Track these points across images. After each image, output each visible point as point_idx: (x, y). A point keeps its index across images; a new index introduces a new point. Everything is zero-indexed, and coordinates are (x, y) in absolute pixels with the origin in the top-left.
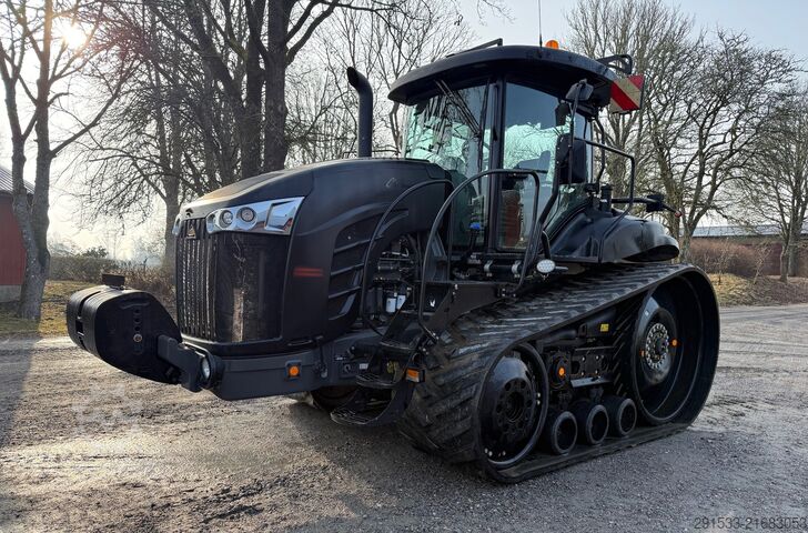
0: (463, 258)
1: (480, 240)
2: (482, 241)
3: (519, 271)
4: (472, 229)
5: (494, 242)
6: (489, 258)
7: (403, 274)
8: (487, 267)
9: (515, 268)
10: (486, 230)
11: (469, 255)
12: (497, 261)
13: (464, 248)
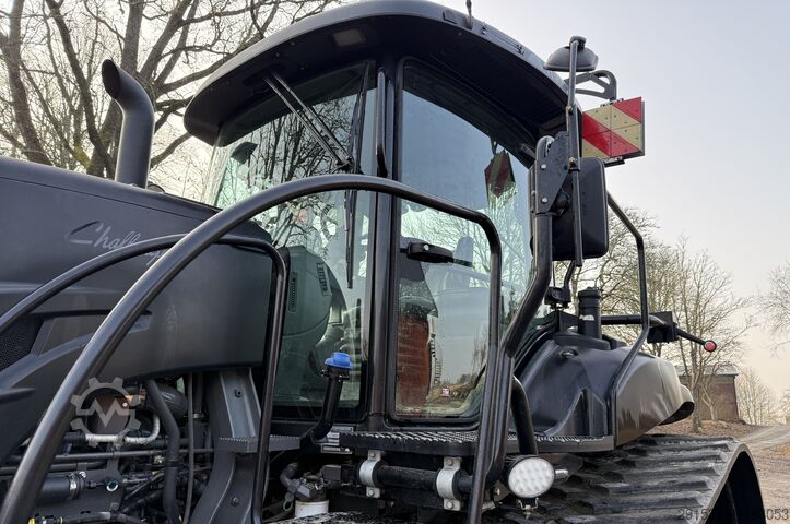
0: (305, 442)
1: (350, 393)
2: (356, 396)
3: (461, 492)
4: (330, 368)
5: (385, 399)
6: (373, 444)
7: (125, 496)
8: (367, 469)
9: (445, 479)
10: (366, 369)
11: (322, 432)
12: (392, 456)
13: (309, 412)
